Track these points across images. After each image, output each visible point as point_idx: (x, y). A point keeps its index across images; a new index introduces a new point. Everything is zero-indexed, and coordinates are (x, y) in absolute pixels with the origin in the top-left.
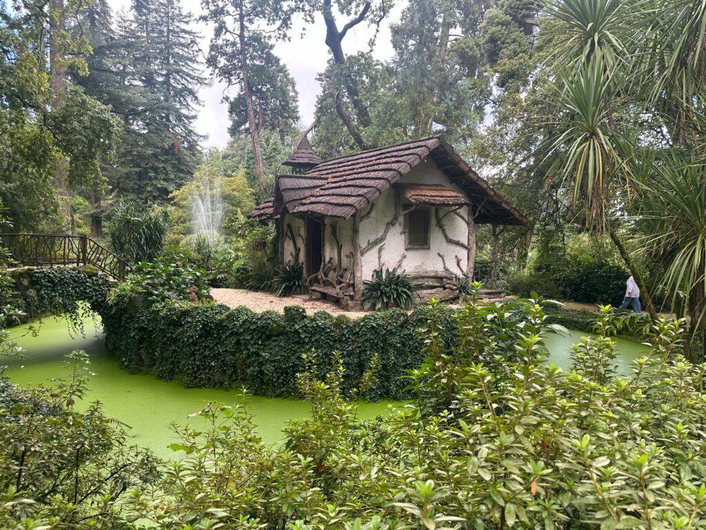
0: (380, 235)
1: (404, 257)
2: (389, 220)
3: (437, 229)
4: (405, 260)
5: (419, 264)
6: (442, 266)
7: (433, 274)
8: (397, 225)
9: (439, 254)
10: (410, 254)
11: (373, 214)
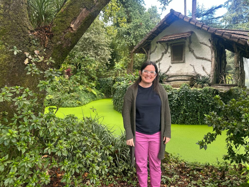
0: (159, 58)
1: (170, 67)
2: (163, 51)
3: (190, 52)
4: (171, 68)
5: (179, 70)
6: (193, 70)
7: (185, 74)
8: (168, 53)
9: (190, 64)
10: (174, 66)
11: (156, 50)
